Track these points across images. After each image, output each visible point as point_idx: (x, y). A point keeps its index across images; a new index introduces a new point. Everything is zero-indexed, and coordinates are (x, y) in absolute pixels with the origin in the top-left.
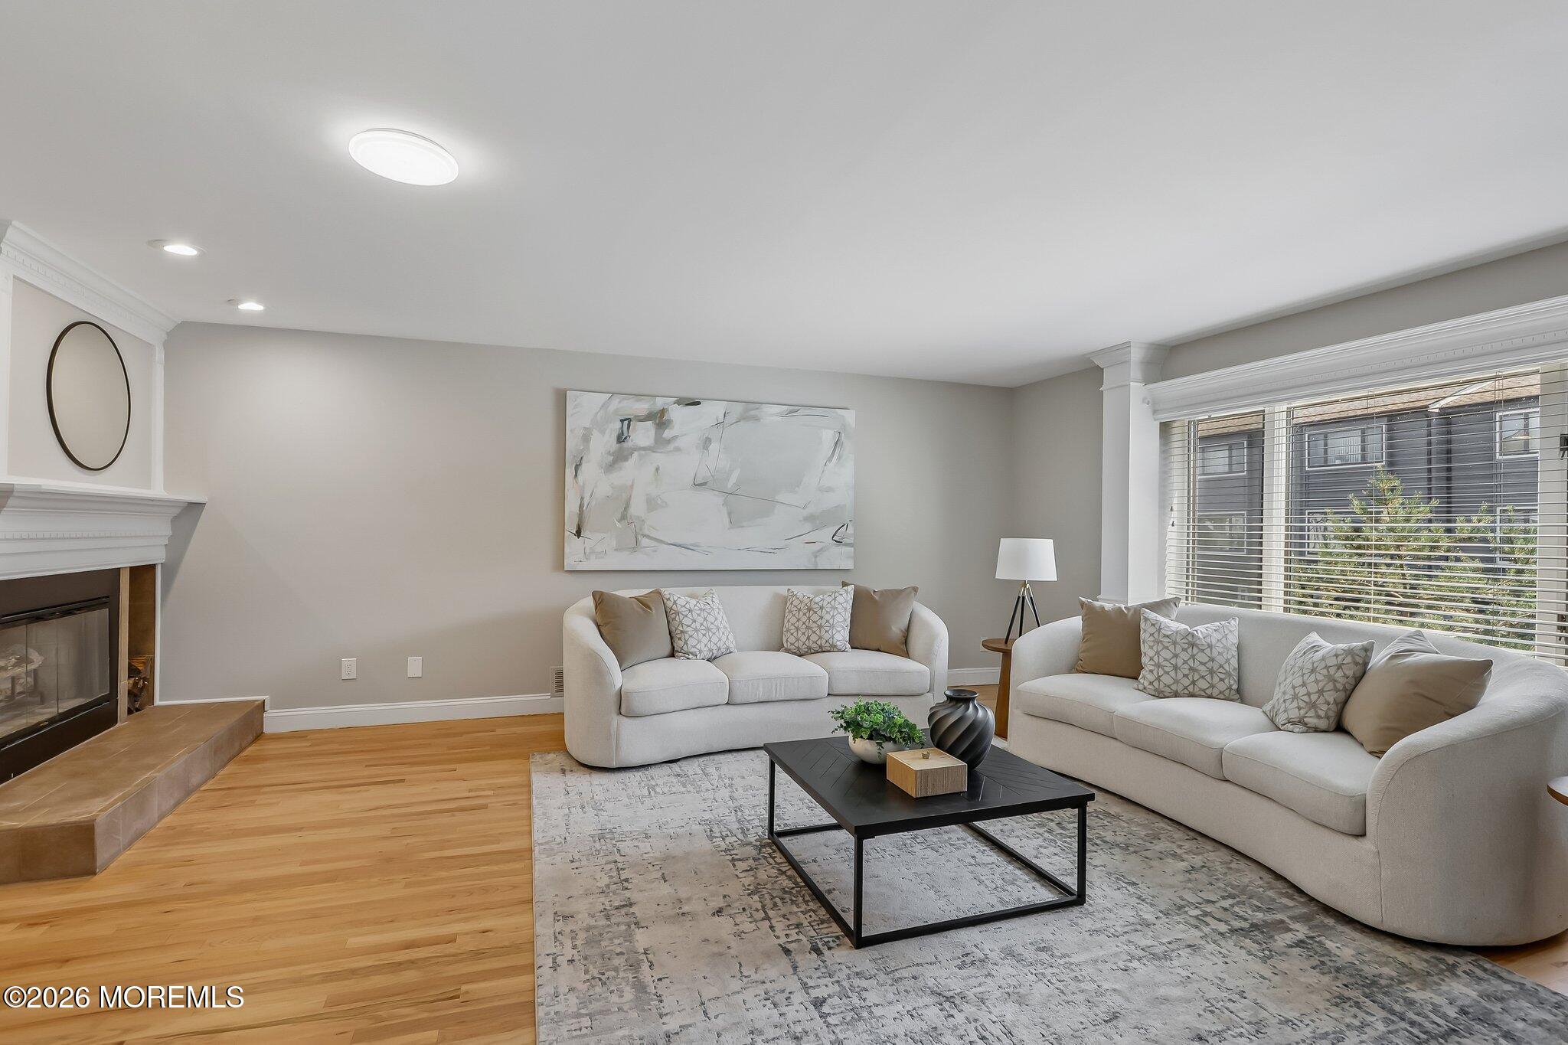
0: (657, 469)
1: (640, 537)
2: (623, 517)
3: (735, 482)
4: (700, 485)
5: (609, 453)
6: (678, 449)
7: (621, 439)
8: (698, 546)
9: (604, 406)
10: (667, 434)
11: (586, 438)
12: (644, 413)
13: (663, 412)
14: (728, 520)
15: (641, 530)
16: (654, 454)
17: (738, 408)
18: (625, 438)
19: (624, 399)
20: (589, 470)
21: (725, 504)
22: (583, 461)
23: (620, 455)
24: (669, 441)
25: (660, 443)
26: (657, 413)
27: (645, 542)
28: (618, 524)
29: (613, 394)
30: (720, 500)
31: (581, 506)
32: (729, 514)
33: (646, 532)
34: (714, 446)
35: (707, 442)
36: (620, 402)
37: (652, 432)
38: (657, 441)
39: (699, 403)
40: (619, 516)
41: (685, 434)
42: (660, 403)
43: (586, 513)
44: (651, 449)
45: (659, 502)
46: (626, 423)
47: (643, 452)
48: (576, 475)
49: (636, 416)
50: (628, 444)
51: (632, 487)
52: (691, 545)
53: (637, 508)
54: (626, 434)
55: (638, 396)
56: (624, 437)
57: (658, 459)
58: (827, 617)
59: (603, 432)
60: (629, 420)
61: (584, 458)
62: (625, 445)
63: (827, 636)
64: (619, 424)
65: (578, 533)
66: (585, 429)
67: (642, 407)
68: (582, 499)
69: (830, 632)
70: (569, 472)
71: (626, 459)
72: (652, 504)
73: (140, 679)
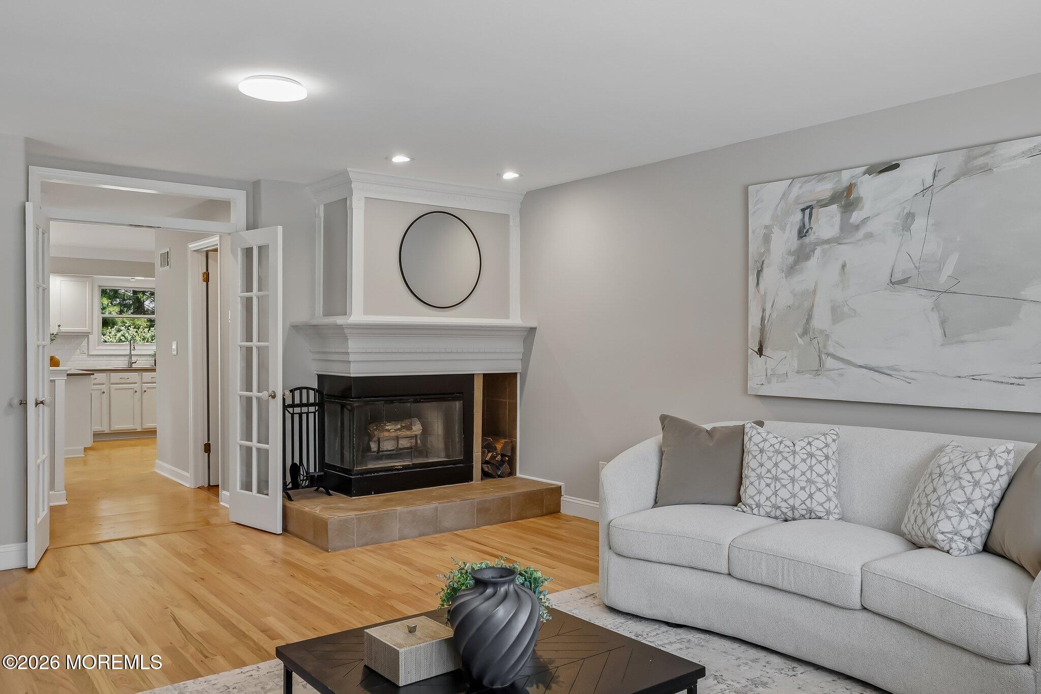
0: (844, 266)
1: (823, 357)
2: (805, 332)
3: (950, 273)
4: (897, 283)
5: (790, 253)
6: (869, 236)
7: (802, 233)
8: (896, 370)
9: (785, 195)
10: (856, 217)
11: (767, 239)
12: (827, 195)
13: (850, 188)
14: (939, 332)
15: (825, 347)
16: (841, 247)
17: (956, 161)
18: (807, 232)
19: (806, 182)
20: (771, 274)
21: (937, 307)
22: (765, 265)
23: (801, 255)
24: (857, 227)
25: (848, 229)
26: (843, 192)
27: (830, 362)
28: (800, 341)
29: (794, 179)
30: (929, 302)
31: (763, 319)
32: (943, 323)
33: (831, 350)
34: (919, 223)
35: (911, 216)
36: (801, 187)
37: (837, 219)
38: (842, 229)
39: (897, 166)
40: (800, 330)
41: (878, 214)
42: (846, 177)
43: (767, 328)
44: (836, 241)
45: (846, 309)
46: (807, 211)
47: (826, 246)
48: (758, 284)
49: (818, 201)
50: (811, 238)
51: (815, 292)
52: (889, 368)
53: (821, 321)
54: (807, 226)
55: (821, 176)
56: (805, 231)
57: (845, 252)
58: (942, 490)
59: (783, 228)
60: (811, 207)
61: (765, 262)
62: (807, 240)
63: (930, 521)
64: (799, 215)
65: (760, 352)
66: (766, 227)
67: (825, 189)
68: (764, 311)
69: (936, 516)
70: (752, 279)
71: (807, 257)
72: (837, 314)
73: (497, 454)
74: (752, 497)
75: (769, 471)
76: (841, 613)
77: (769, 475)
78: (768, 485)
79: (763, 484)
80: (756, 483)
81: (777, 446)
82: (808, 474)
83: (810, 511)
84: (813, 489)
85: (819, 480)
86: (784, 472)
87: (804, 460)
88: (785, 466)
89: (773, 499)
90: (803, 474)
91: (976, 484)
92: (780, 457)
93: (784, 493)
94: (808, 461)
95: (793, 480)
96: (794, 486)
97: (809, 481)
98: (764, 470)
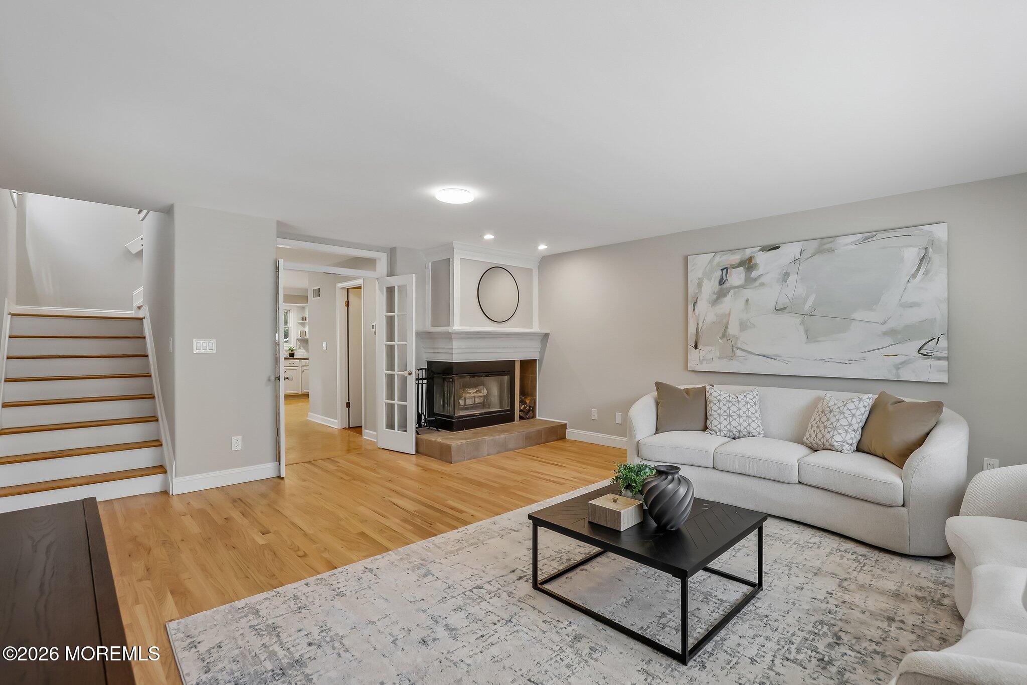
0: (747, 301)
1: (735, 350)
2: (724, 336)
3: (811, 305)
4: (779, 310)
5: (714, 293)
6: (762, 284)
7: (722, 282)
8: (779, 356)
9: (711, 261)
10: (754, 274)
11: (700, 285)
12: (737, 262)
13: (750, 259)
14: (805, 336)
15: (736, 344)
16: (744, 290)
17: (814, 245)
18: (725, 281)
19: (724, 255)
20: (702, 305)
21: (802, 323)
22: (698, 299)
23: (720, 295)
24: (755, 280)
25: (749, 281)
26: (747, 260)
27: (739, 353)
28: (720, 341)
29: (716, 253)
30: (798, 320)
31: (697, 329)
32: (806, 331)
33: (739, 345)
34: (792, 278)
35: (786, 275)
36: (720, 258)
37: (743, 276)
38: (746, 280)
39: (779, 247)
40: (721, 335)
41: (768, 273)
42: (748, 252)
43: (700, 334)
44: (742, 287)
45: (748, 324)
46: (725, 270)
47: (736, 290)
48: (694, 310)
49: (731, 265)
50: (727, 285)
51: (729, 314)
52: (774, 355)
53: (733, 330)
54: (725, 279)
55: (733, 251)
56: (723, 281)
57: (748, 293)
58: (833, 420)
59: (710, 280)
60: (727, 268)
61: (699, 298)
62: (724, 286)
63: (828, 436)
64: (720, 272)
65: (696, 347)
66: (699, 279)
67: (736, 258)
68: (698, 324)
69: (831, 433)
70: (690, 307)
71: (725, 295)
72: (743, 326)
73: (527, 406)
74: (716, 426)
75: (725, 412)
76: (785, 486)
77: (725, 414)
78: (725, 419)
79: (722, 419)
80: (718, 419)
81: (728, 398)
82: (747, 412)
83: (749, 433)
84: (750, 421)
85: (753, 416)
86: (734, 412)
87: (744, 406)
88: (734, 408)
89: (728, 427)
90: (744, 413)
91: (853, 415)
92: (731, 404)
93: (734, 423)
94: (746, 406)
95: (739, 416)
96: (740, 419)
97: (747, 416)
98: (722, 411)
